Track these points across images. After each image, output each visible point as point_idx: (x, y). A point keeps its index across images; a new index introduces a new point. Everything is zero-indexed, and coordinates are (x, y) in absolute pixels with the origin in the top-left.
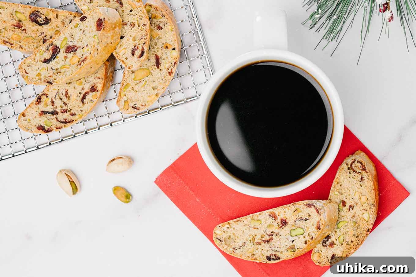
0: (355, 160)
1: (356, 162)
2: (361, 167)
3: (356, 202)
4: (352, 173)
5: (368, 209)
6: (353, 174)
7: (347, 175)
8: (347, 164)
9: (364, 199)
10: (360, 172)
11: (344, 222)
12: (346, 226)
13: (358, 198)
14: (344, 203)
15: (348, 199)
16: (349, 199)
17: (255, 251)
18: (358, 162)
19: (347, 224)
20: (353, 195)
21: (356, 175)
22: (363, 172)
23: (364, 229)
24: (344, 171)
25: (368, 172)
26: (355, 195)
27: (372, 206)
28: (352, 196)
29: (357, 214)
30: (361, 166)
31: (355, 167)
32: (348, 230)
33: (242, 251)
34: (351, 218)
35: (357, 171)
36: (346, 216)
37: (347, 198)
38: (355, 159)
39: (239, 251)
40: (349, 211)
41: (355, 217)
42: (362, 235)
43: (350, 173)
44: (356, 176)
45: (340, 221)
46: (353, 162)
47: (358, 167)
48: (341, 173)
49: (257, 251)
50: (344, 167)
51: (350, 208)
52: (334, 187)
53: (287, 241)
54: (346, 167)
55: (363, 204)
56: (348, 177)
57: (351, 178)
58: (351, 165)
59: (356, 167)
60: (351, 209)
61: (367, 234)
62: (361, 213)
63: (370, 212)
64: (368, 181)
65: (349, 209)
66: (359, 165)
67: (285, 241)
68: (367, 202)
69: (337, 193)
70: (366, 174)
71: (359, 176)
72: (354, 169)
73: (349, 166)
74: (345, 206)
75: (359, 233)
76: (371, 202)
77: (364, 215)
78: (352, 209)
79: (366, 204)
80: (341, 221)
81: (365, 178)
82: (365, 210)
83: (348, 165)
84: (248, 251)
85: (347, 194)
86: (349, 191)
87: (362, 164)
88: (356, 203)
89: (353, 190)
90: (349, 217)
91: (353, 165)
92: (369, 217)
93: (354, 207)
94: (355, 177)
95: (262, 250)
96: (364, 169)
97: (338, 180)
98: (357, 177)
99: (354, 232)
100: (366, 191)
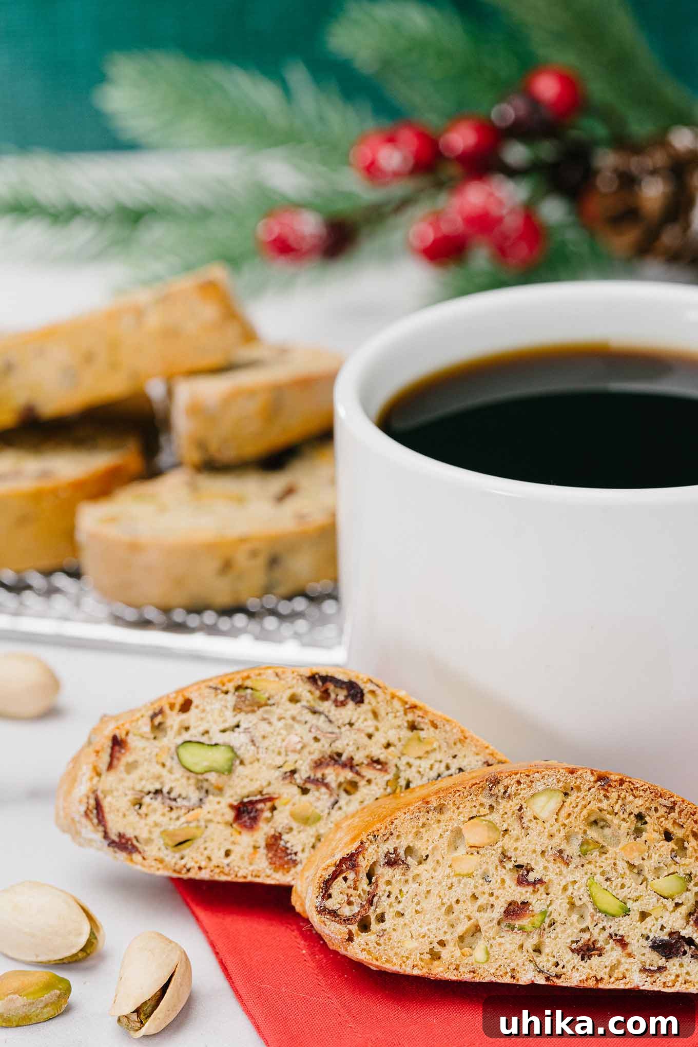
0: (322, 911)
1: (330, 904)
2: (345, 879)
3: (497, 863)
4: (379, 911)
5: (514, 804)
6: (383, 904)
7: (394, 930)
8: (350, 939)
9: (475, 834)
10: (370, 876)
11: (595, 890)
12: (607, 879)
13: (476, 857)
14: (515, 910)
15: (492, 900)
16: (492, 894)
17: (400, 739)
18: (330, 896)
19: (599, 878)
20: (472, 882)
21: (382, 888)
22: (364, 863)
23: (600, 801)
24: (378, 944)
25: (357, 844)
26: (470, 876)
27: (495, 791)
28: (476, 887)
29: (545, 842)
30: (340, 879)
31: (350, 903)
32: (622, 866)
33: (455, 757)
34: (572, 866)
35: (367, 888)
36: (565, 889)
37: (492, 906)
38: (319, 912)
39: (466, 760)
40: (540, 881)
41: (561, 852)
42: (631, 802)
43: (381, 919)
44: (388, 888)
45: (595, 909)
46: (334, 914)
47: (351, 891)
48: (391, 954)
49: (392, 736)
50: (363, 950)
51: (529, 884)
52: (456, 969)
53: (257, 735)
54: (361, 939)
55: (497, 829)
56: (401, 920)
57: (399, 908)
58: (347, 920)
59: (351, 899)
60: (532, 877)
61: (622, 782)
62: (540, 827)
63: (525, 793)
64: (396, 833)
65: (534, 883)
66: (338, 886)
67: (264, 737)
68: (487, 818)
69: (479, 954)
70: (371, 849)
71: (386, 878)
72: (362, 906)
73: (354, 928)
74: (526, 904)
75: (626, 816)
76: (482, 799)
77: (543, 815)
78: (531, 874)
79: (495, 817)
80: (594, 903)
81: (389, 846)
82: (521, 818)
83: (350, 933)
84: (429, 748)
85: (471, 908)
86: (458, 902)
87: (334, 876)
88: (501, 861)
89: (450, 888)
90: (570, 874)
91: (346, 911)
92: (545, 790)
93: (520, 867)
94: (395, 892)
95: (370, 736)
96: (350, 861)
97: (421, 960)
98: (389, 883)
99: (625, 841)
100: (440, 831)
